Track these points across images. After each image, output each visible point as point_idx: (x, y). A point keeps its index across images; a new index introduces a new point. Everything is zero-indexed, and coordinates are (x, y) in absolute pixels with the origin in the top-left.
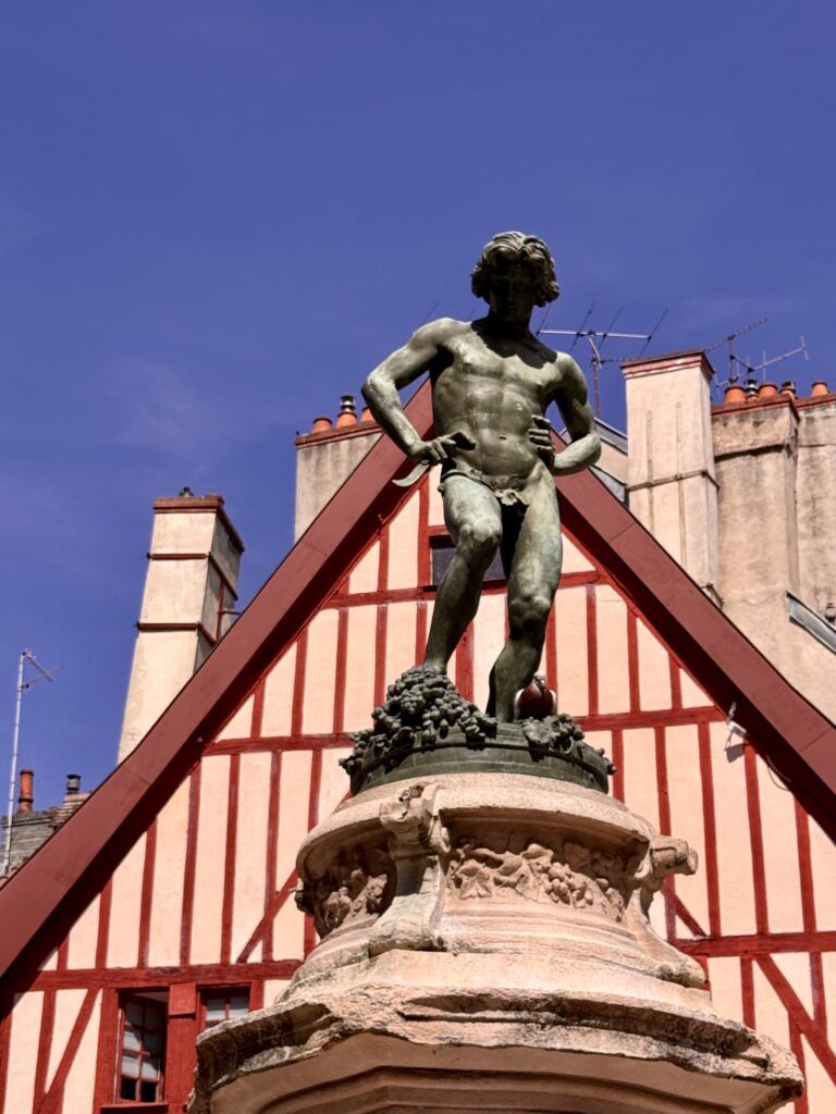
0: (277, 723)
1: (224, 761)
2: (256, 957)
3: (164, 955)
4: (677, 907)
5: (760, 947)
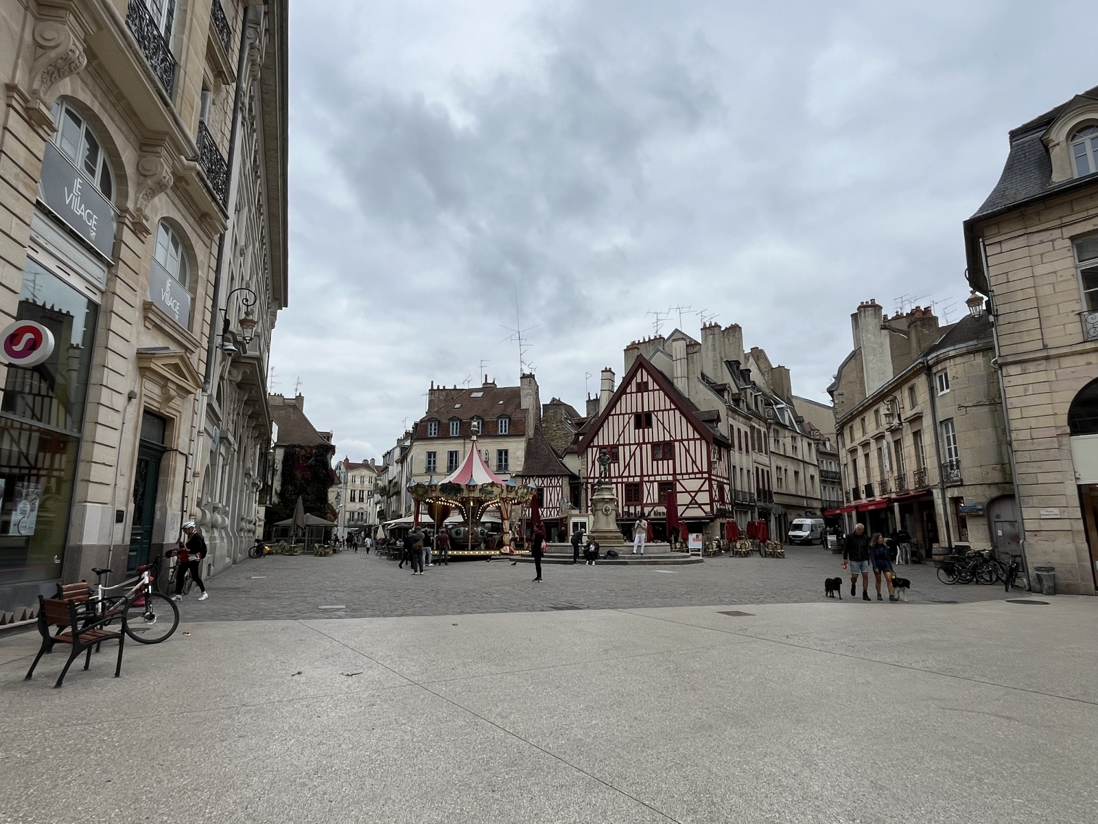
1: (612, 417)
4: (671, 436)
5: (681, 441)
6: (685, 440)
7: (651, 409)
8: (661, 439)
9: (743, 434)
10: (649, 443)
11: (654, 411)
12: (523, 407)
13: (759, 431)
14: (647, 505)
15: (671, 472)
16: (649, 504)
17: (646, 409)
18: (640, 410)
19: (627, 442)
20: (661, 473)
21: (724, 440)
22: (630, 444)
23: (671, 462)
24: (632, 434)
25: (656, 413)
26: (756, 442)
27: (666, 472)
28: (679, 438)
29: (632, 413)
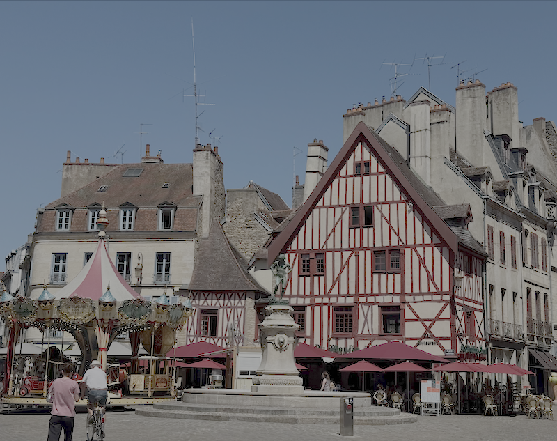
0: (327, 203)
1: (318, 210)
2: (325, 248)
3: (308, 247)
4: (400, 239)
5: (414, 247)
6: (419, 246)
7: (374, 200)
8: (386, 243)
9: (507, 241)
10: (368, 248)
11: (378, 203)
12: (196, 193)
13: (534, 237)
14: (364, 337)
15: (398, 290)
16: (366, 336)
17: (366, 201)
18: (357, 201)
19: (338, 246)
20: (383, 291)
21: (477, 248)
22: (341, 250)
23: (398, 277)
24: (346, 236)
25: (379, 206)
26: (529, 253)
27: (390, 291)
28: (411, 242)
29: (346, 205)
